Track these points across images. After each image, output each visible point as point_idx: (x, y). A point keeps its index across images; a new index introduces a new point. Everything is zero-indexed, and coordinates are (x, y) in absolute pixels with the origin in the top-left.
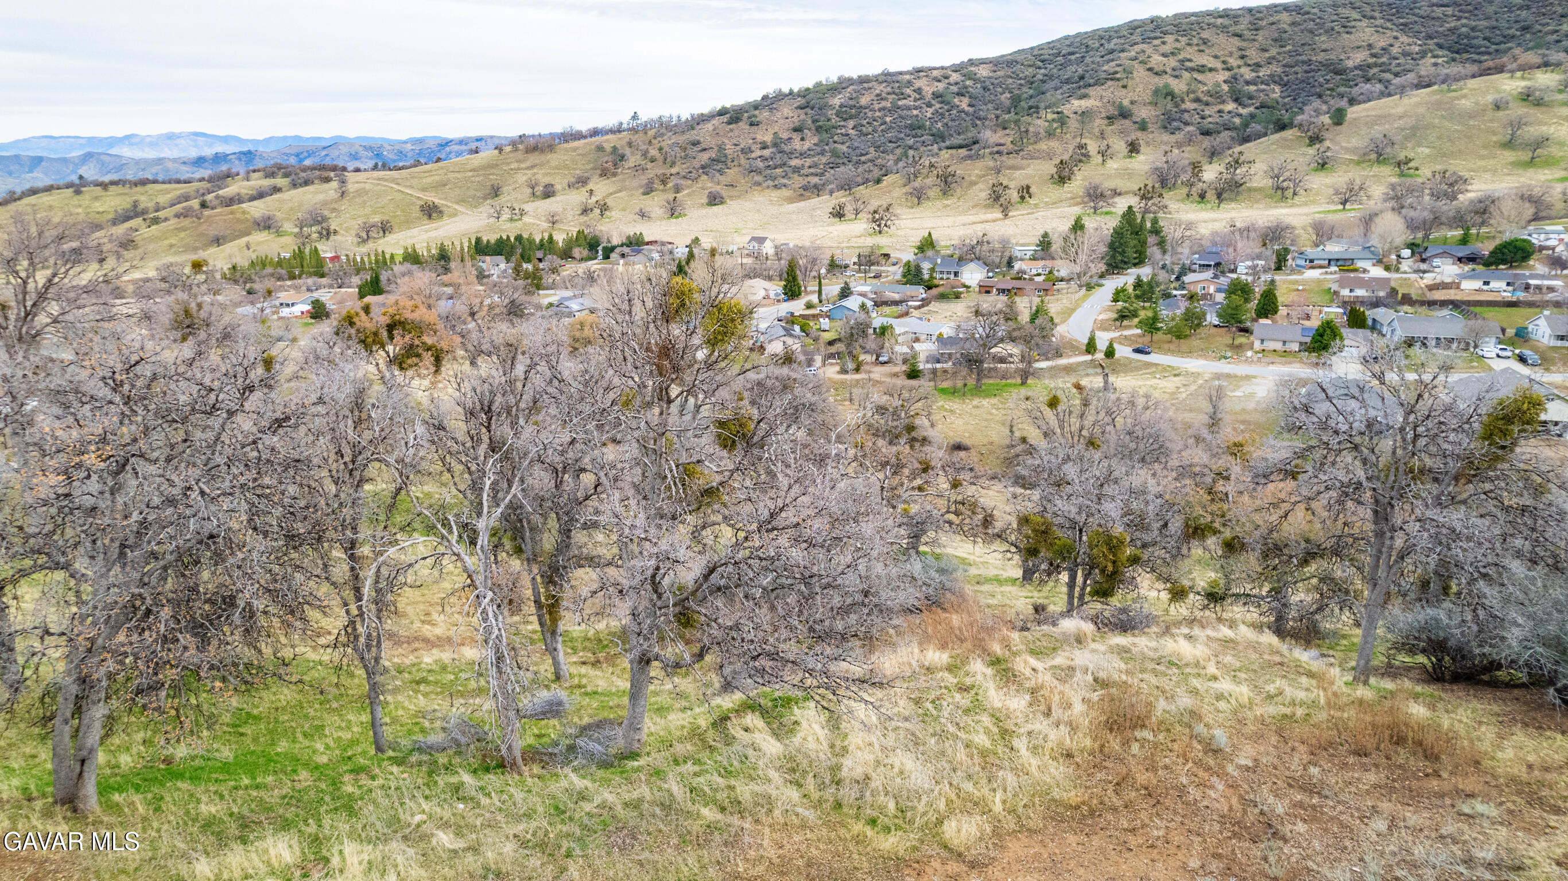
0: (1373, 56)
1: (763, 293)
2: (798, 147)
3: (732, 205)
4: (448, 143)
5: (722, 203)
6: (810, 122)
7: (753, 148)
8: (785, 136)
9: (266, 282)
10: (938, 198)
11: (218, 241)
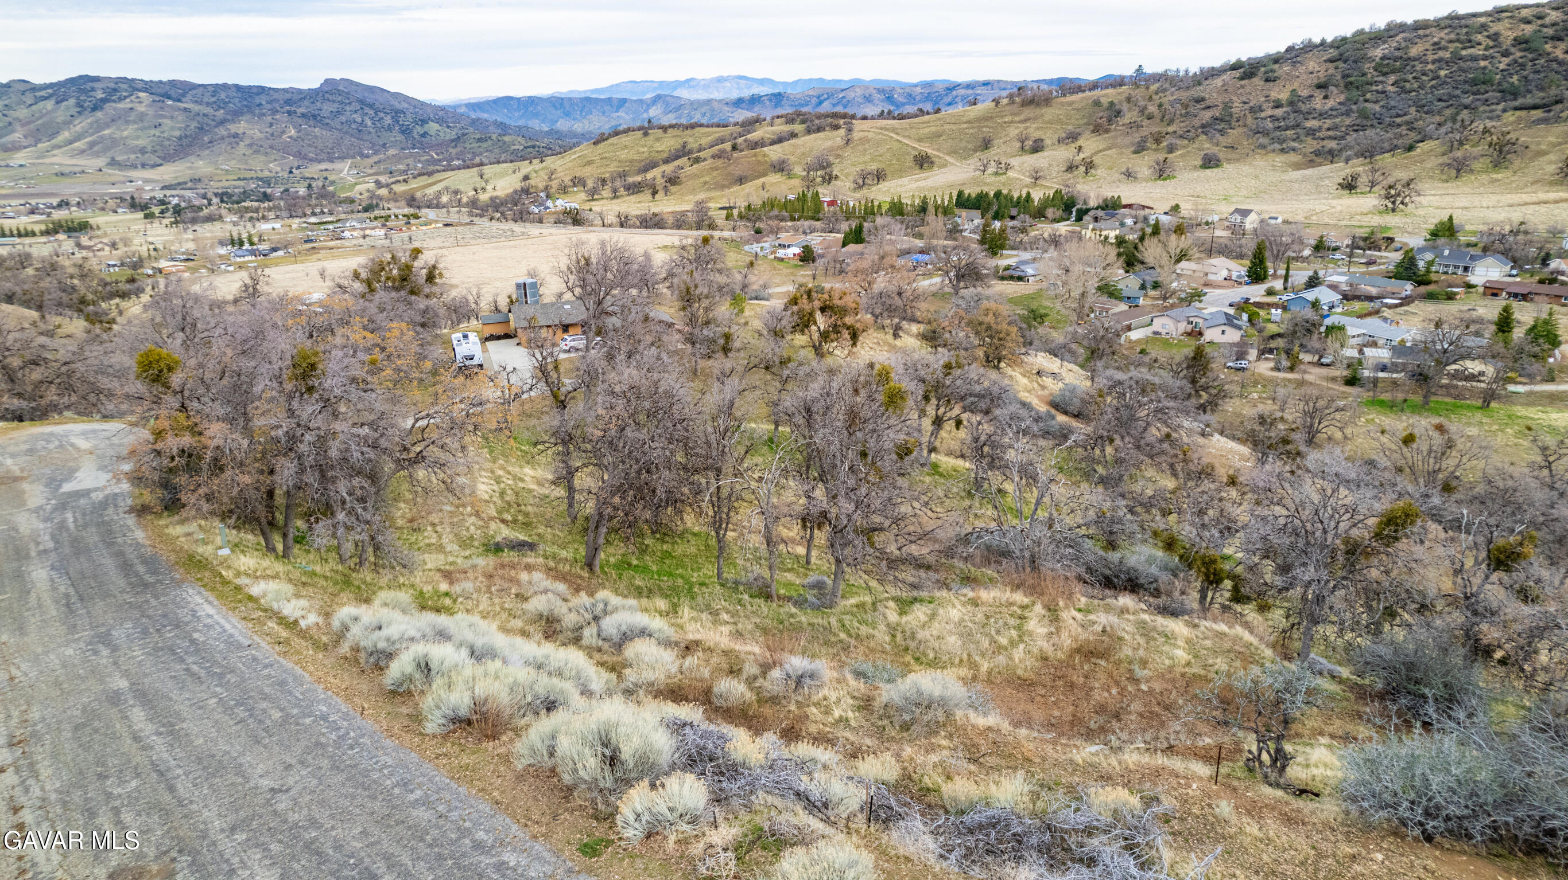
2: (1318, 106)
3: (1229, 169)
4: (955, 87)
6: (1339, 77)
7: (1264, 106)
8: (1305, 93)
9: (771, 222)
10: (1486, 172)
11: (741, 180)
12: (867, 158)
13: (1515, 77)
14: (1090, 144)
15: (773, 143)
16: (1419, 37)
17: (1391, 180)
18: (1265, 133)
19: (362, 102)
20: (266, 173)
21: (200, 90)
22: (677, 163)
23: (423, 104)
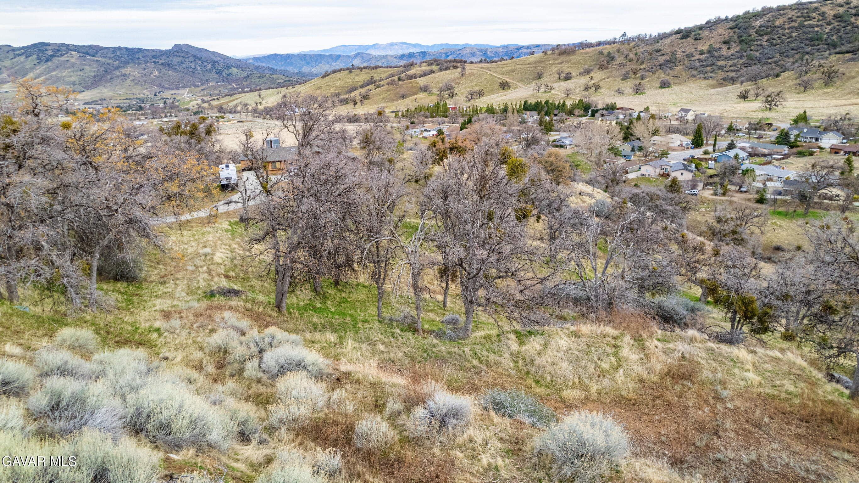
1: (679, 143)
2: (725, 54)
3: (675, 88)
4: (521, 47)
5: (668, 87)
6: (736, 37)
7: (694, 54)
8: (717, 46)
9: (420, 118)
10: (821, 88)
11: (403, 97)
12: (473, 84)
13: (835, 37)
14: (598, 75)
15: (421, 76)
16: (780, 15)
17: (767, 93)
18: (695, 68)
19: (195, 57)
20: (142, 96)
21: (106, 50)
22: (368, 88)
23: (228, 58)
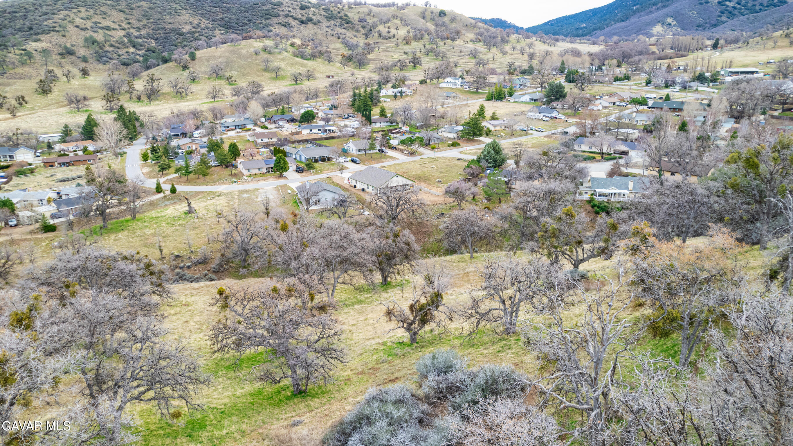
0: (194, 27)
